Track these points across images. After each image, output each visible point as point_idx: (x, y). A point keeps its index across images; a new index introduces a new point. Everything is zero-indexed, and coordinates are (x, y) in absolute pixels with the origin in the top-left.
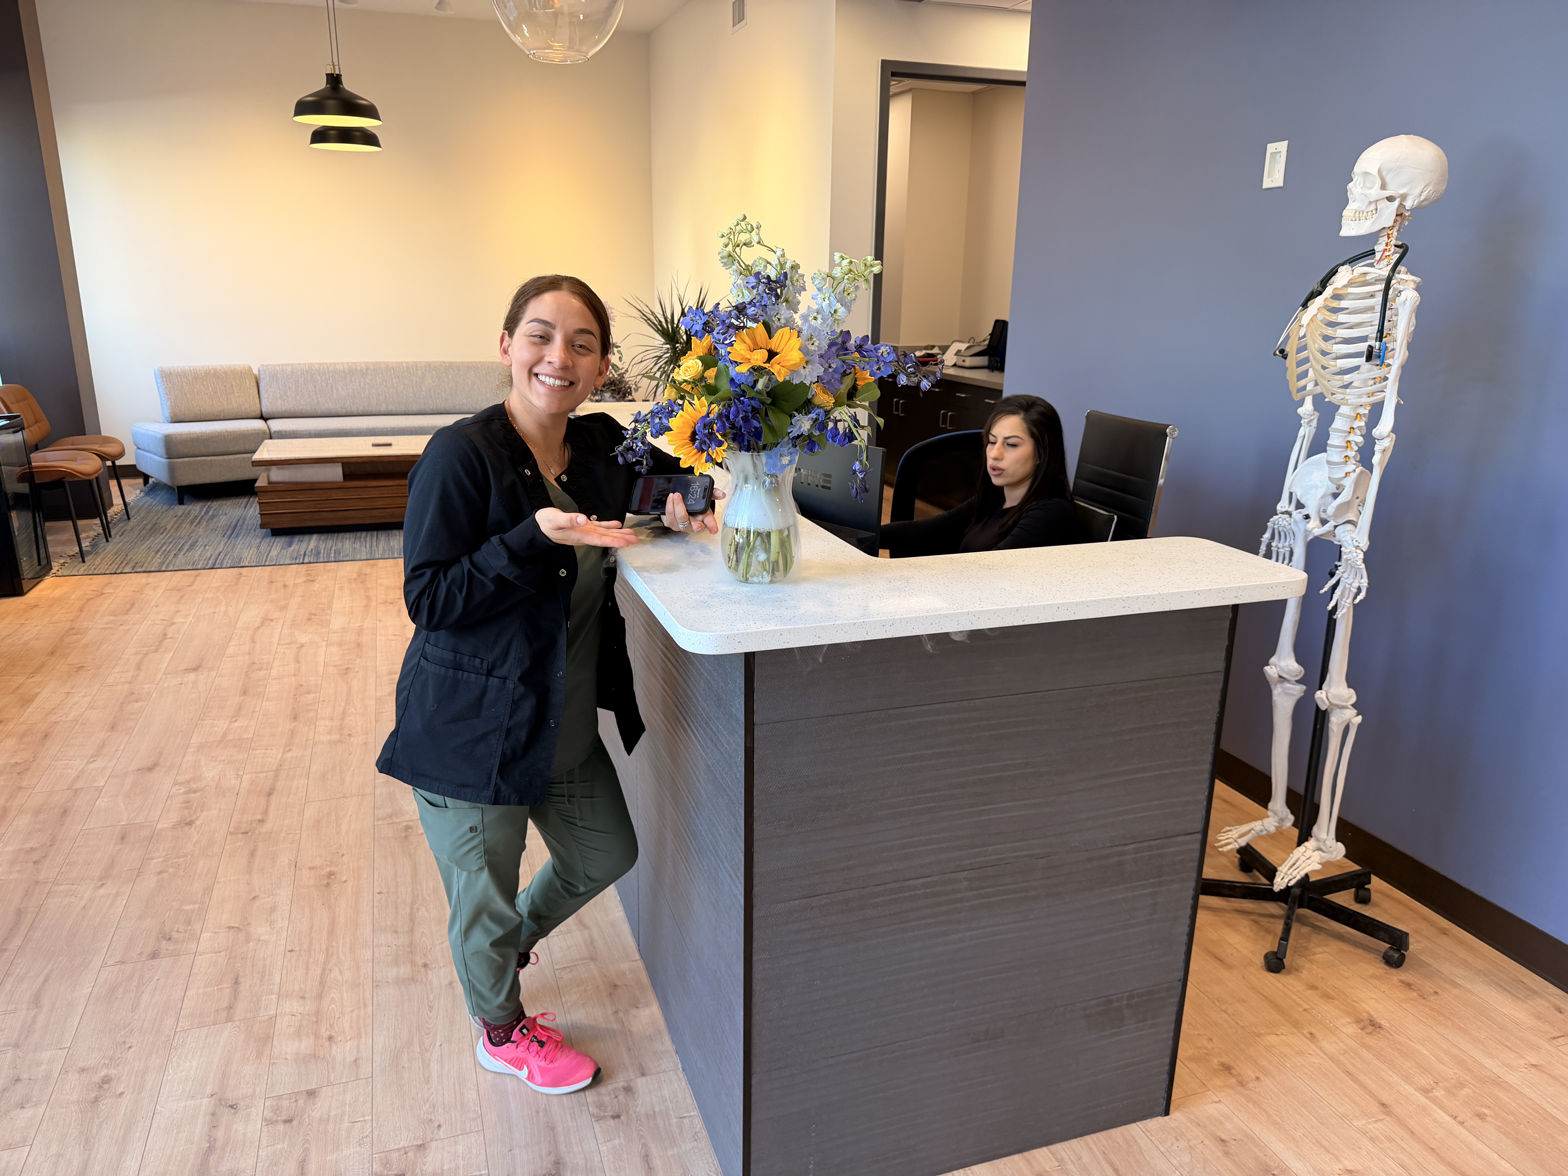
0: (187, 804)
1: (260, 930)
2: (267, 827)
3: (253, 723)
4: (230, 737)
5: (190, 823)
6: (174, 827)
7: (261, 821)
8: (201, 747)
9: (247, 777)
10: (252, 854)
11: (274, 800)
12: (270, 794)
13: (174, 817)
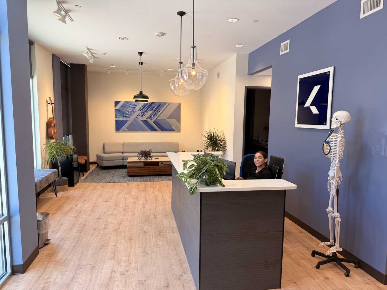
0: (106, 225)
1: (119, 246)
2: (120, 230)
3: (117, 211)
4: (113, 214)
5: (106, 228)
6: (104, 229)
7: (119, 229)
8: (108, 215)
9: (116, 221)
10: (117, 234)
11: (121, 225)
12: (120, 224)
13: (103, 227)
